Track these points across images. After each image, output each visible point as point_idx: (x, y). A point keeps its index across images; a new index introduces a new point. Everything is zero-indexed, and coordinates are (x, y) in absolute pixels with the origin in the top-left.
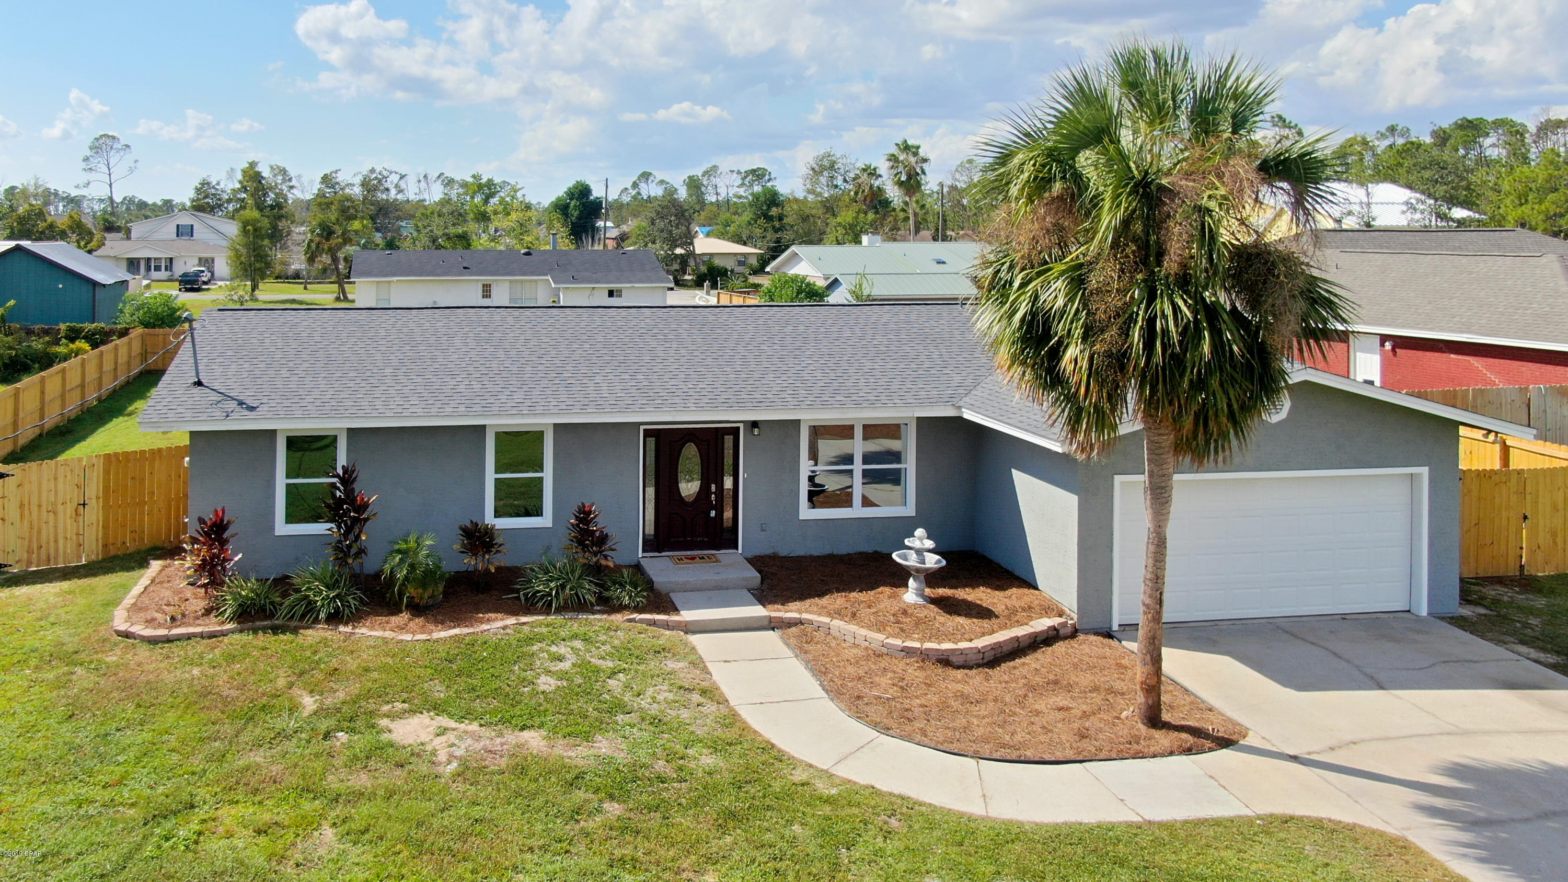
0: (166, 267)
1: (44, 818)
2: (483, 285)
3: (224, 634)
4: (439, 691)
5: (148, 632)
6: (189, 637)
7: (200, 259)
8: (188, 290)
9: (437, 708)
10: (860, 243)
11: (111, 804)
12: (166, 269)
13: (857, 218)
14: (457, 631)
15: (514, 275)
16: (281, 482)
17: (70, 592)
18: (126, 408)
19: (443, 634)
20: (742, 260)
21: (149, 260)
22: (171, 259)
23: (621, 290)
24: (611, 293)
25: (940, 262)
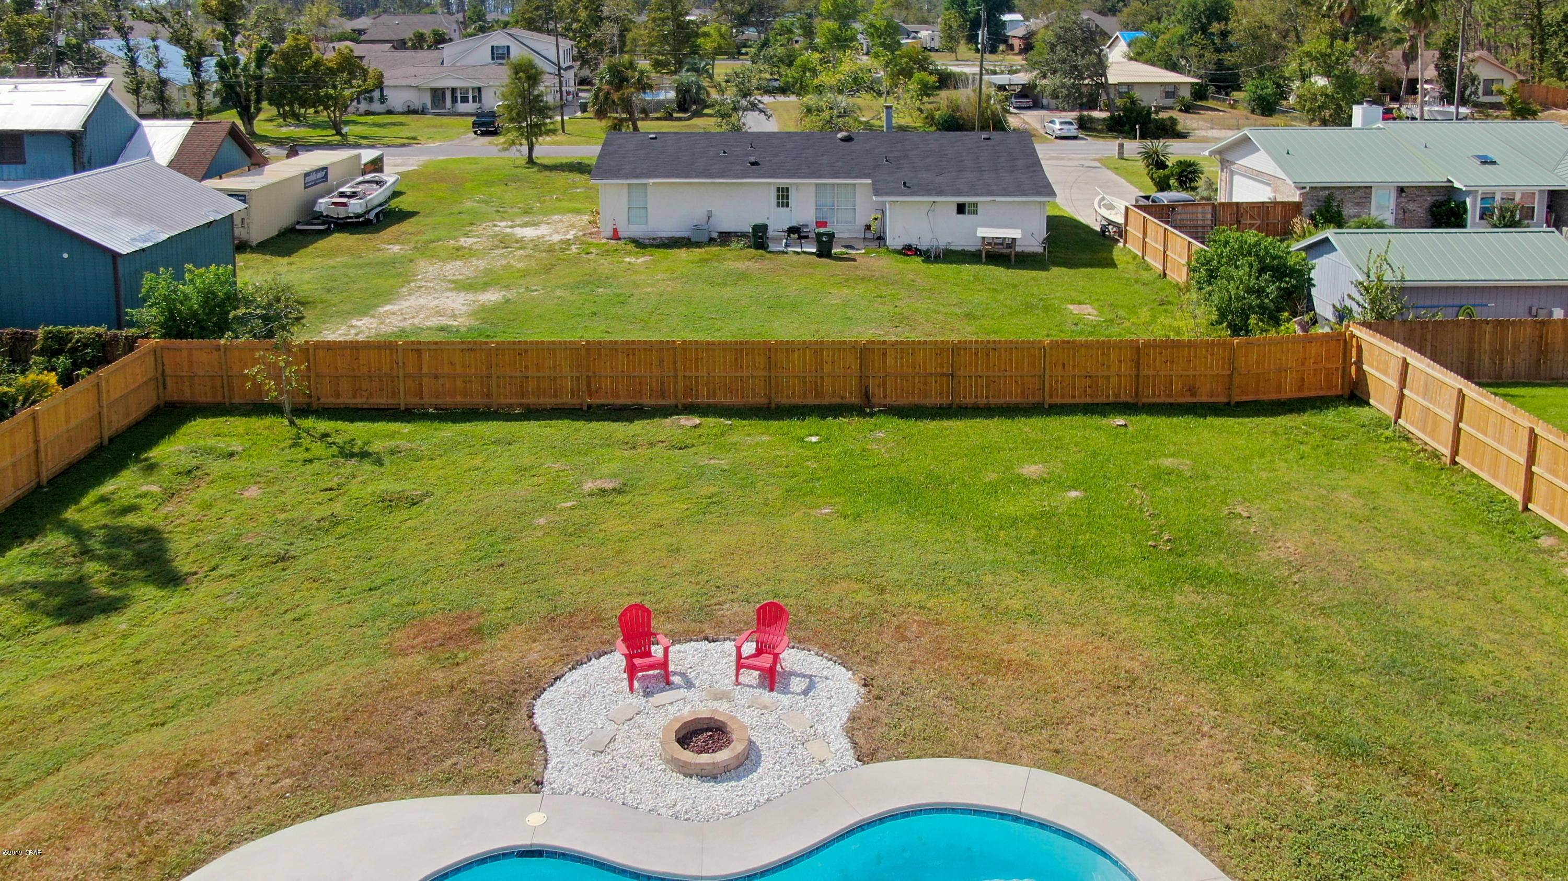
0: (474, 97)
2: (778, 190)
8: (484, 134)
10: (1348, 122)
12: (474, 101)
13: (1331, 46)
15: (820, 177)
20: (1171, 91)
21: (454, 90)
22: (479, 89)
23: (975, 205)
24: (961, 209)
25: (1486, 161)
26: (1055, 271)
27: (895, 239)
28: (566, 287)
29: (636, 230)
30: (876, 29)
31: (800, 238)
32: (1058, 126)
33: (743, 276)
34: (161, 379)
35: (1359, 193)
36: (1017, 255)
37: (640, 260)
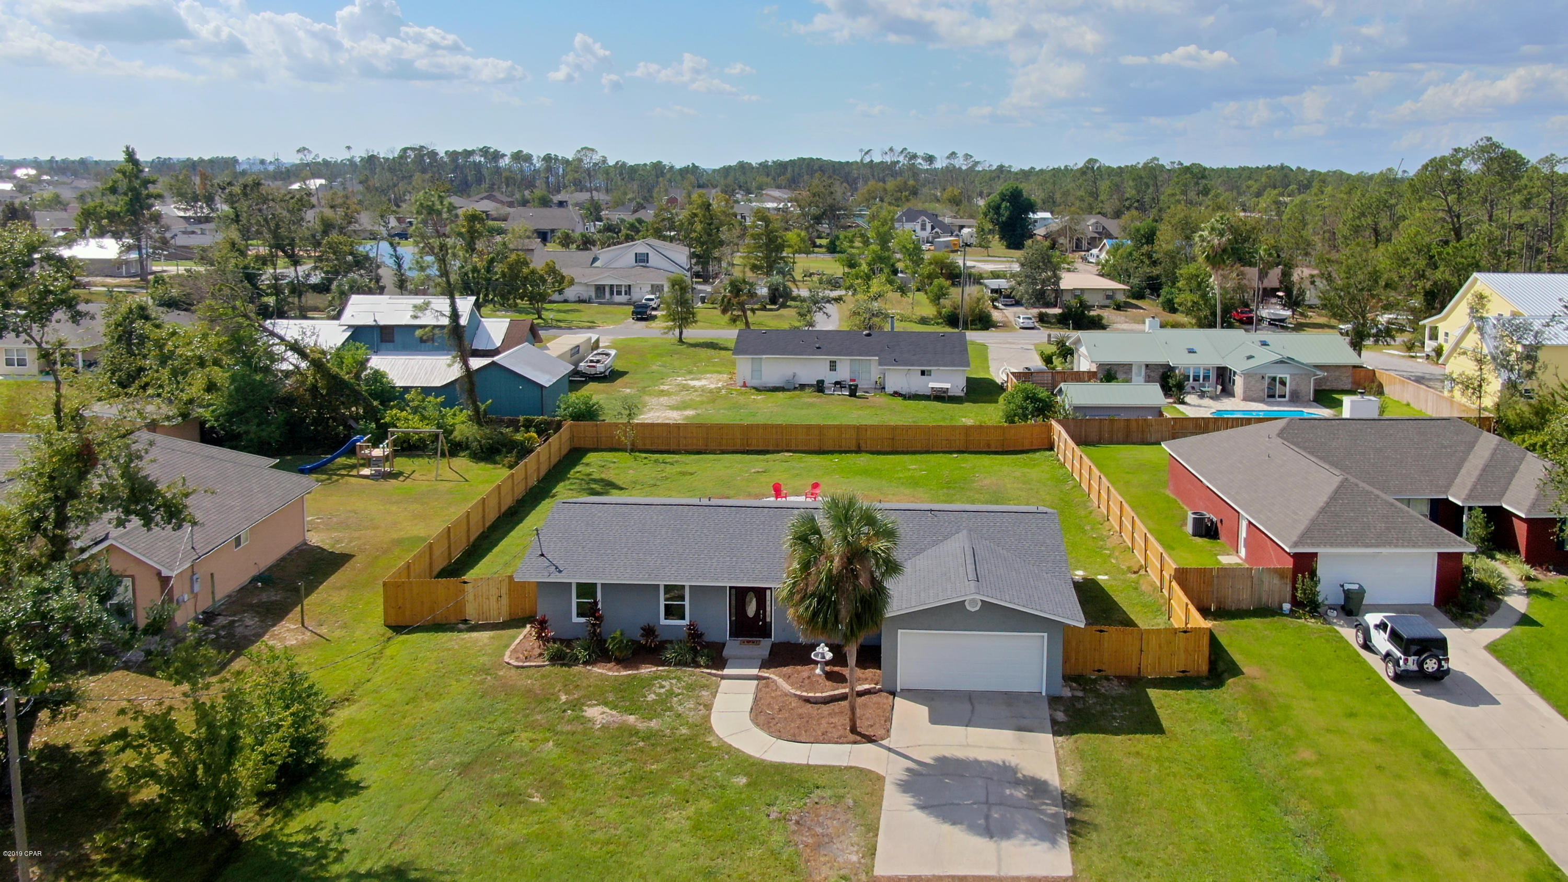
0: (626, 292)
1: (469, 732)
2: (831, 362)
3: (544, 666)
4: (611, 697)
5: (516, 664)
6: (530, 666)
7: (652, 286)
8: (638, 319)
9: (606, 704)
11: (490, 728)
12: (627, 295)
14: (630, 672)
15: (853, 356)
16: (574, 601)
17: (493, 638)
18: (551, 491)
19: (625, 673)
20: (1109, 294)
21: (612, 286)
22: (629, 286)
23: (930, 371)
24: (923, 373)
25: (1191, 351)
26: (966, 404)
27: (890, 389)
28: (725, 409)
29: (756, 383)
30: (908, 250)
31: (841, 387)
32: (1021, 320)
33: (811, 405)
34: (572, 438)
35: (1126, 367)
36: (949, 397)
37: (760, 397)
